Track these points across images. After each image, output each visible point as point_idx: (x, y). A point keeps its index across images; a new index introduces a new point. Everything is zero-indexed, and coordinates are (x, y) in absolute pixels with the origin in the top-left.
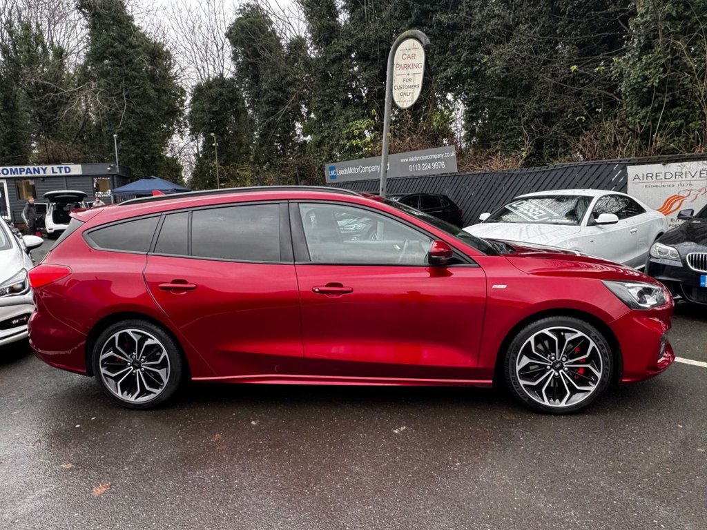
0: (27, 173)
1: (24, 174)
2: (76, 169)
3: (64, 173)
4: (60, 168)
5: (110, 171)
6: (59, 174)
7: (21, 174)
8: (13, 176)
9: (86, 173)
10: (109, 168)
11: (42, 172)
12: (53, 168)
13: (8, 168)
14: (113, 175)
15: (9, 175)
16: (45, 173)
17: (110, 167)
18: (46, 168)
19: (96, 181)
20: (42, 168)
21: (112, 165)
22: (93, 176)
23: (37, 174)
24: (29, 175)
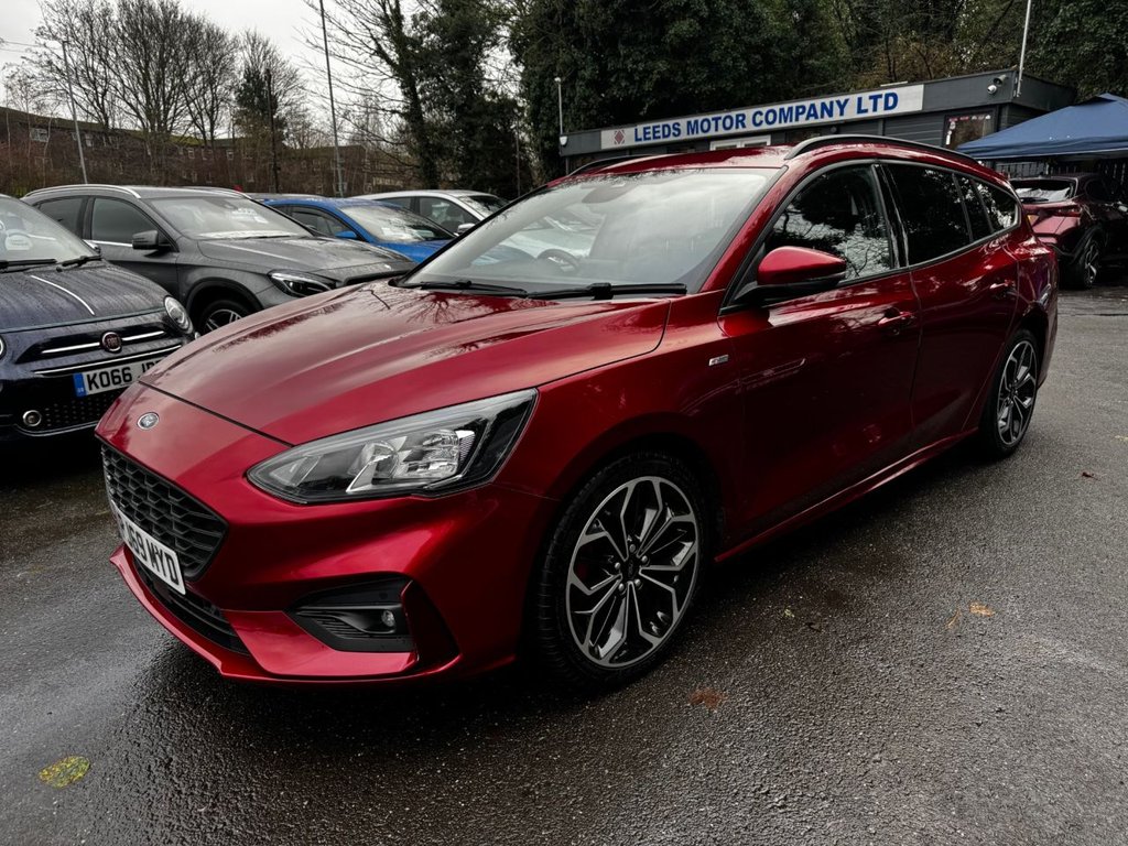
0: (807, 118)
1: (802, 121)
2: (911, 98)
3: (881, 112)
4: (875, 98)
5: (994, 93)
6: (870, 114)
7: (797, 119)
8: (783, 125)
9: (931, 108)
10: (992, 88)
11: (836, 109)
12: (860, 100)
13: (777, 108)
14: (1001, 106)
15: (777, 125)
16: (842, 114)
17: (996, 81)
18: (846, 101)
19: (953, 126)
20: (838, 102)
21: (1002, 77)
22: (948, 114)
23: (827, 119)
24: (812, 120)
